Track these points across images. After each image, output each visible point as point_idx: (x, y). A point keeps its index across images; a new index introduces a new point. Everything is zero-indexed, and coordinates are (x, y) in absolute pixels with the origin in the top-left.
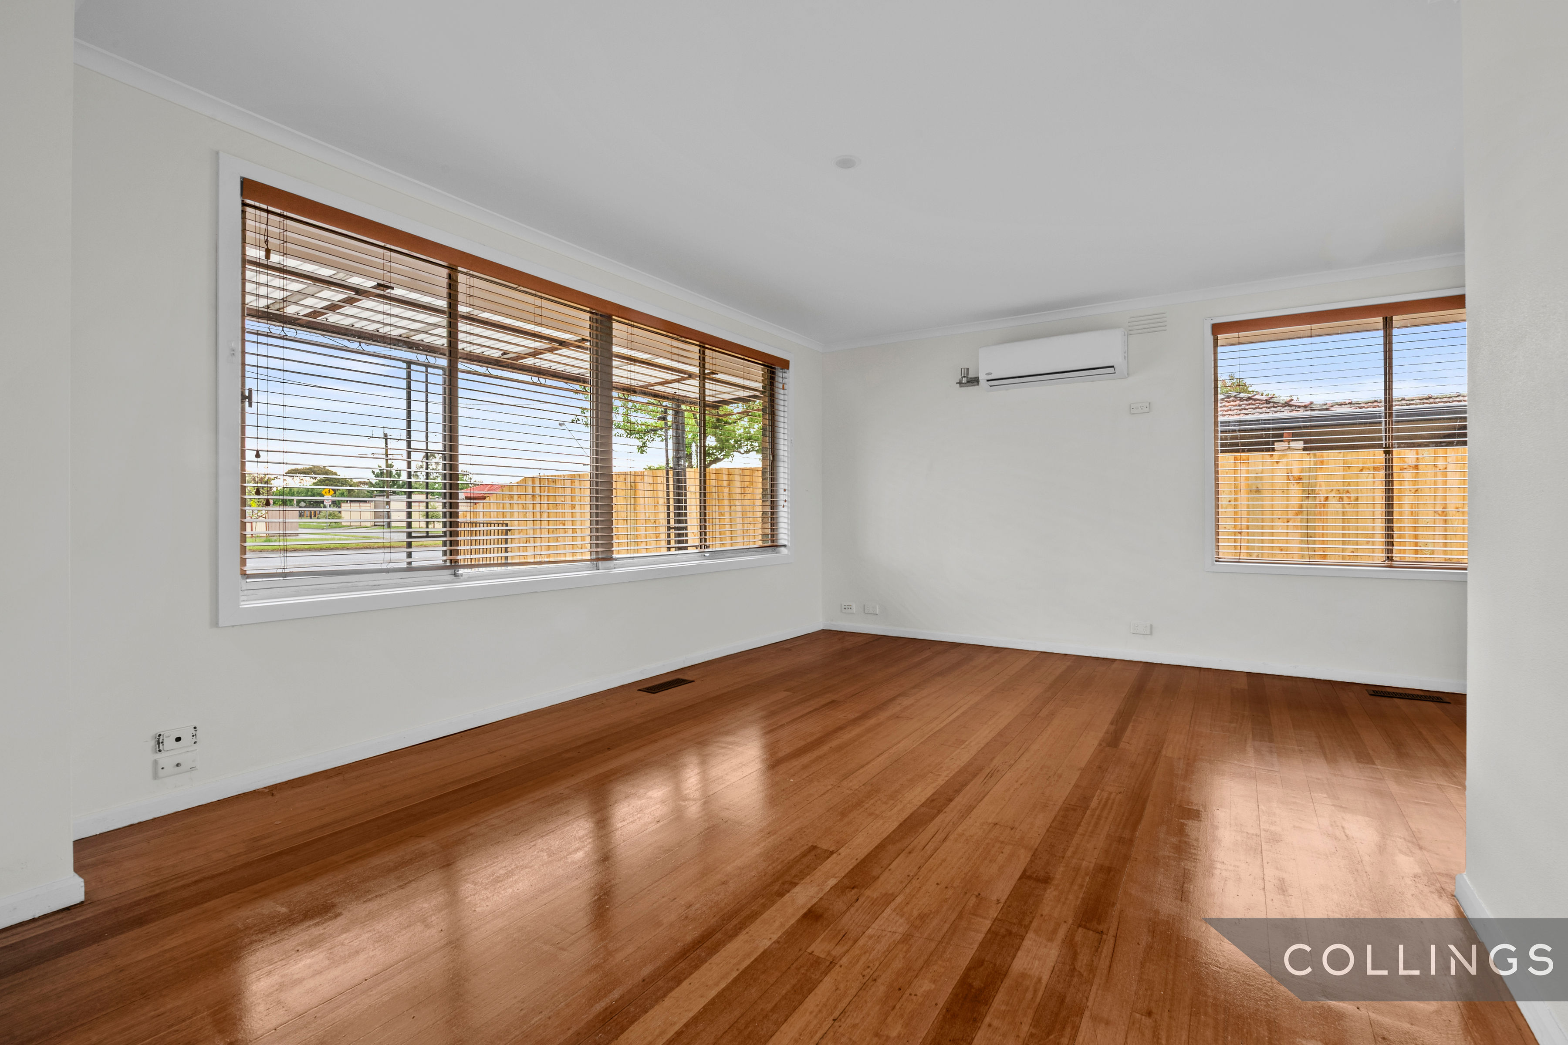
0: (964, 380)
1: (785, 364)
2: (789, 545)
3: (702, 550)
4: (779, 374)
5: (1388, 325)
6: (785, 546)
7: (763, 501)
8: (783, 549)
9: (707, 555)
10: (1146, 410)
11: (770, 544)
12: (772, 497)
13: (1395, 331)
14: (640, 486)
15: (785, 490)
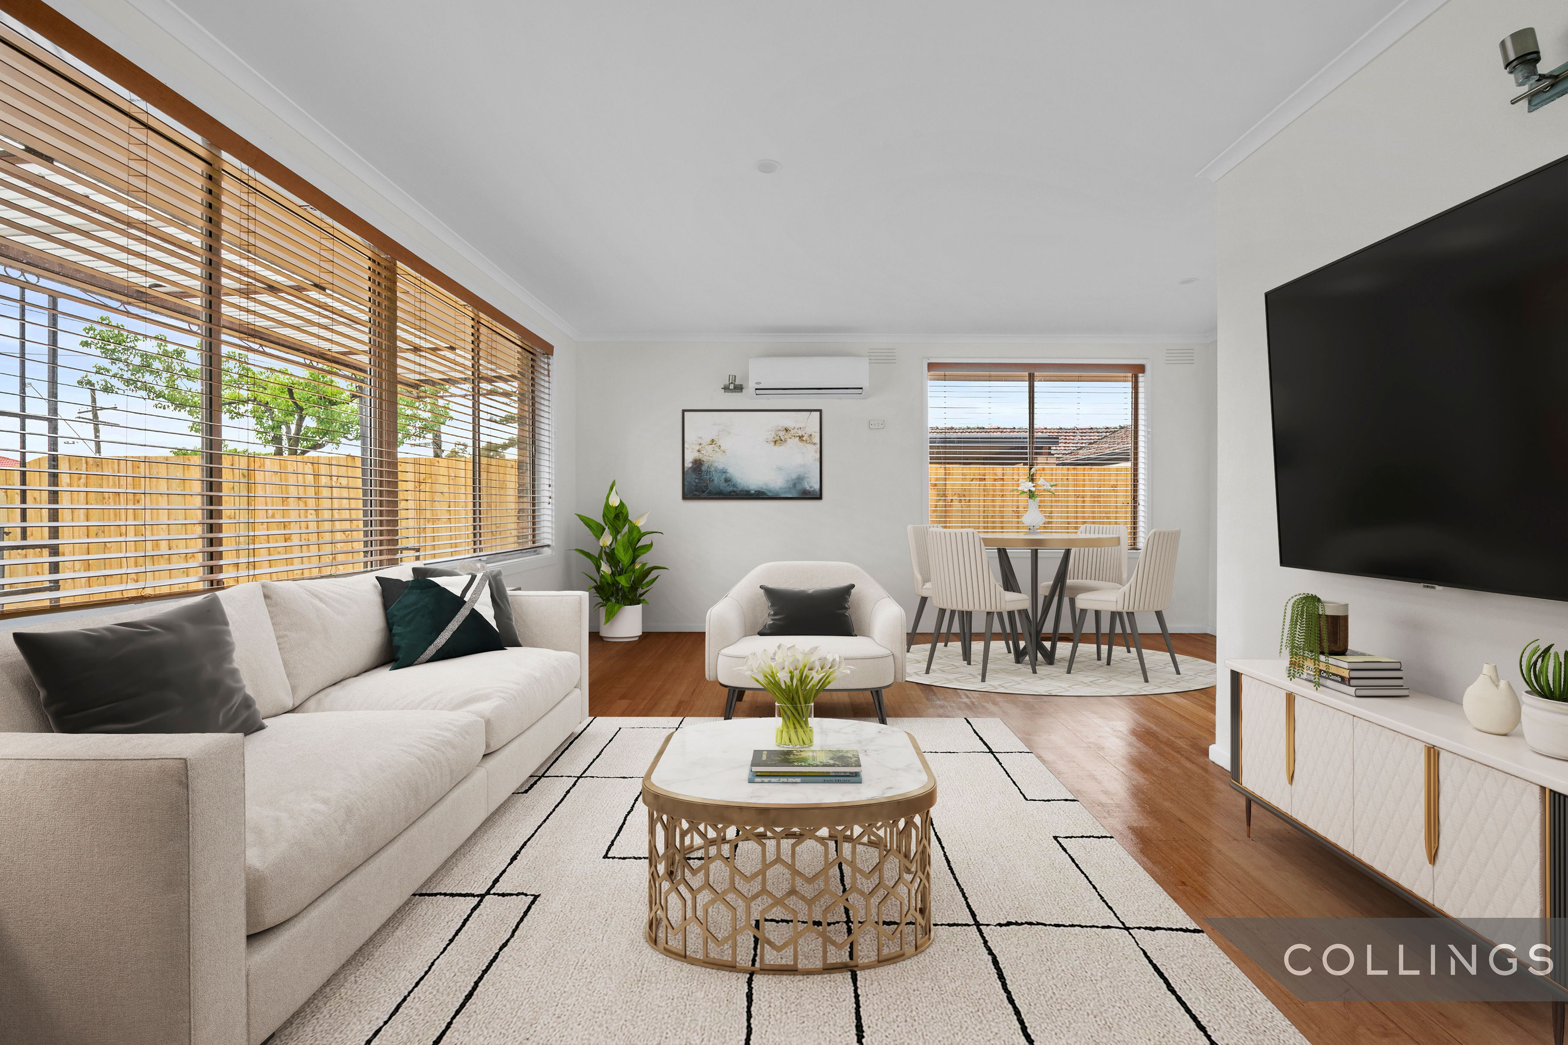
0: (732, 387)
1: (548, 350)
2: (554, 544)
3: (476, 555)
4: (542, 361)
5: (1031, 379)
6: (548, 546)
7: (519, 497)
8: (546, 549)
9: (484, 558)
10: (881, 426)
11: (530, 544)
12: (534, 492)
13: (1036, 384)
14: (259, 477)
15: (550, 486)
